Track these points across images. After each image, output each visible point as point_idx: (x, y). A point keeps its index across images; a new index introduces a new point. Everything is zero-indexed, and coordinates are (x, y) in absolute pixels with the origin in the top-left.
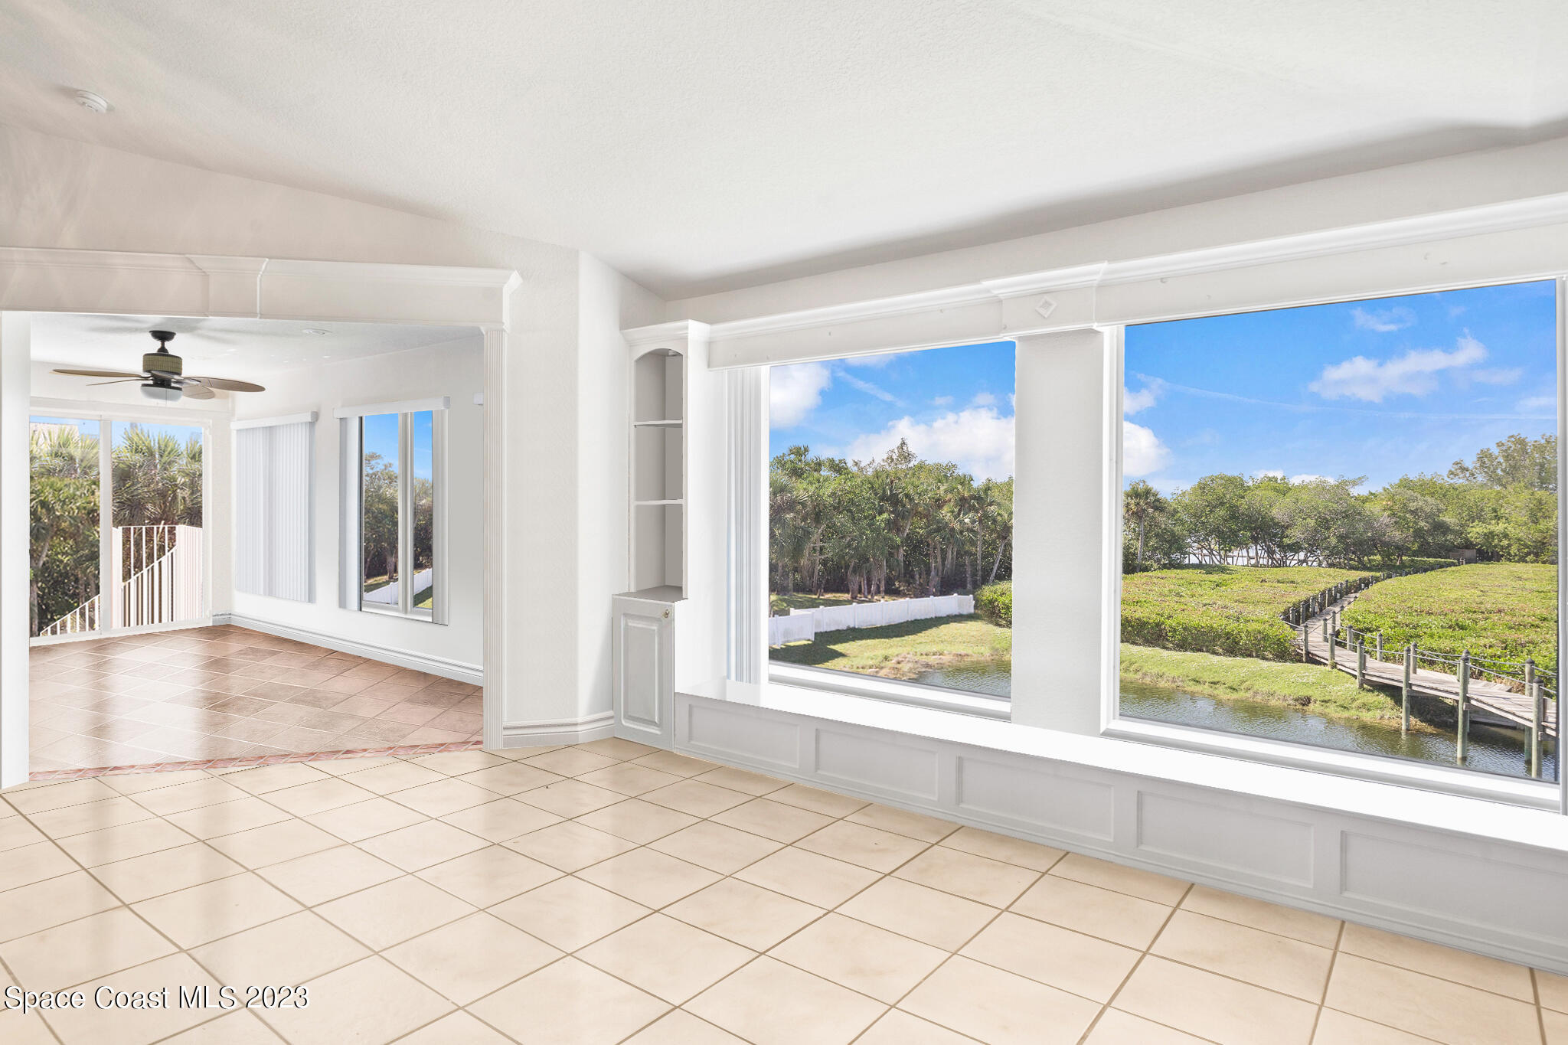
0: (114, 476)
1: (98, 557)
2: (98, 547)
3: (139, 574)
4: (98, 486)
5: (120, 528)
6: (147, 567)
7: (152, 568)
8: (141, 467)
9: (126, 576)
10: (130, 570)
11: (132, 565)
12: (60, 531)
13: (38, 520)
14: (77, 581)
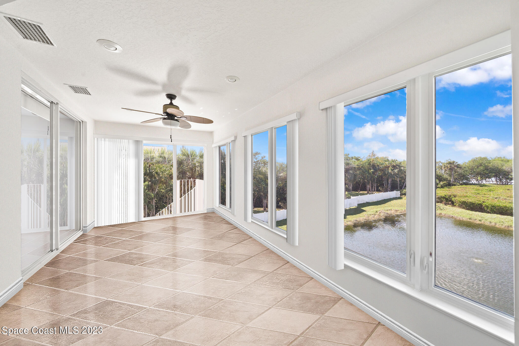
0: (177, 163)
1: (173, 190)
2: (173, 187)
3: (185, 196)
4: (173, 167)
5: (179, 180)
6: (187, 193)
7: (189, 193)
8: (185, 160)
9: (181, 196)
10: (182, 194)
11: (183, 192)
12: (161, 182)
13: (155, 178)
14: (166, 198)
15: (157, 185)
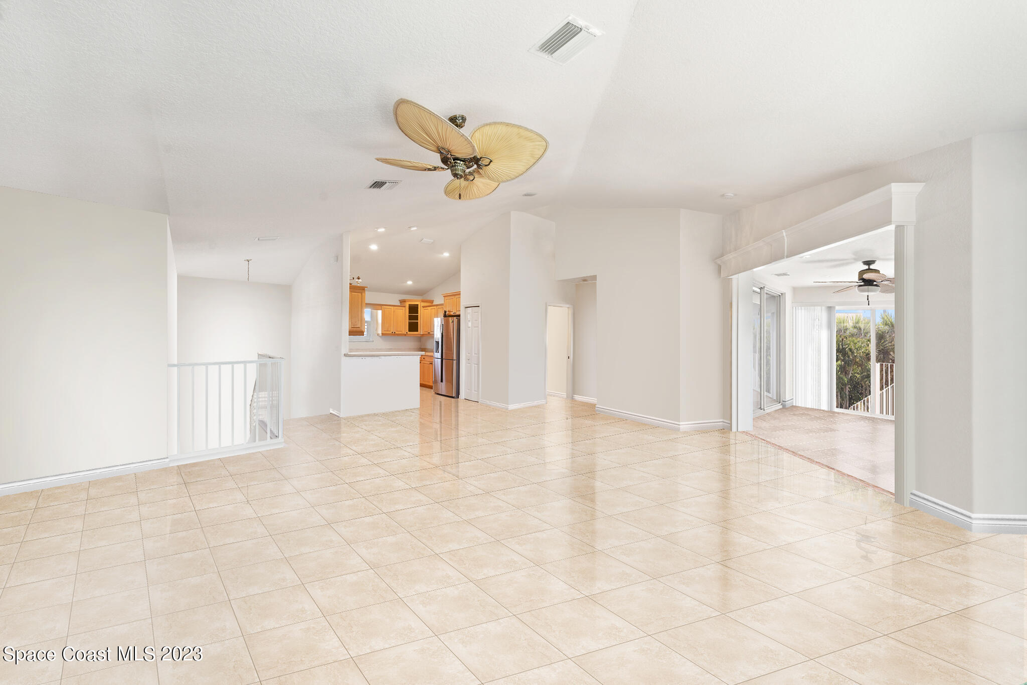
0: (876, 337)
1: (870, 377)
2: (870, 372)
3: (887, 388)
4: (870, 342)
5: (879, 363)
6: (891, 385)
7: (893, 386)
8: (888, 332)
9: (882, 388)
10: (883, 385)
11: (885, 383)
12: (856, 363)
13: (849, 357)
14: (862, 387)
15: (851, 366)
